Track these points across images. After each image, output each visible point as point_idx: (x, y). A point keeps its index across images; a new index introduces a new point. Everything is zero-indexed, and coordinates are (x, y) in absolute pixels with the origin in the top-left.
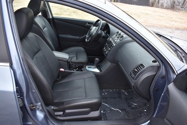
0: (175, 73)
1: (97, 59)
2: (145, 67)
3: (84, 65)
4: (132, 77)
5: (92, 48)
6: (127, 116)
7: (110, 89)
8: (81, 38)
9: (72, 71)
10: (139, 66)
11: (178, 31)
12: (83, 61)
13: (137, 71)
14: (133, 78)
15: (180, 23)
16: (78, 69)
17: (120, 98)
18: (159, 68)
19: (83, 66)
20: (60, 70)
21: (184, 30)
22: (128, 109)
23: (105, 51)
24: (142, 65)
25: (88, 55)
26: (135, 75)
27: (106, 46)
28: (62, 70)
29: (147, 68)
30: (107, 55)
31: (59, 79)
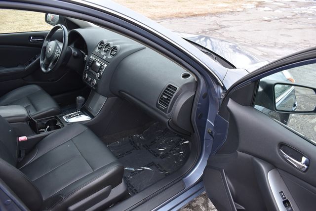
0: (220, 85)
1: (80, 98)
2: (178, 88)
3: (58, 116)
4: (161, 109)
5: (53, 81)
6: (161, 171)
7: (116, 141)
8: (26, 68)
9: (42, 134)
10: (167, 89)
11: (165, 21)
12: (53, 109)
13: (167, 99)
14: (165, 111)
15: (162, 8)
16: (48, 127)
17: (137, 149)
18: (197, 83)
19: (56, 117)
20: (20, 140)
21: (173, 18)
22: (157, 161)
23: (91, 81)
24: (170, 86)
25: (52, 94)
26: (168, 105)
27: (88, 70)
28: (22, 138)
29: (181, 89)
30: (96, 86)
31: (22, 158)
